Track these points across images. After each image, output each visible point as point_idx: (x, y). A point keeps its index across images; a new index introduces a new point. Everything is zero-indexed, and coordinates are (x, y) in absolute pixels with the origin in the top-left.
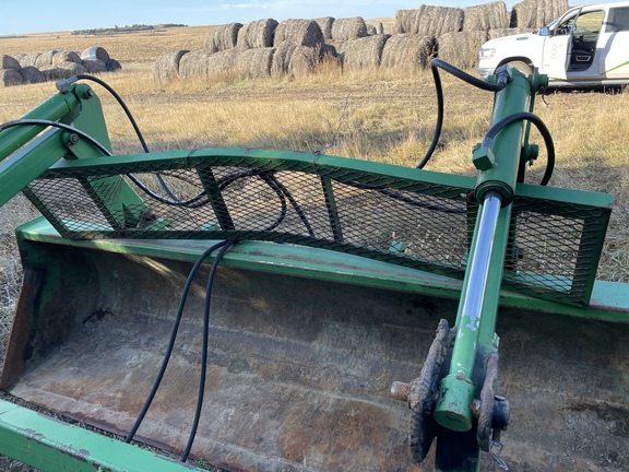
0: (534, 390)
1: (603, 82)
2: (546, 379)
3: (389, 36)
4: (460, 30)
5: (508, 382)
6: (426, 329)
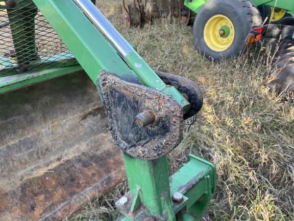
2: (66, 113)
5: (51, 126)
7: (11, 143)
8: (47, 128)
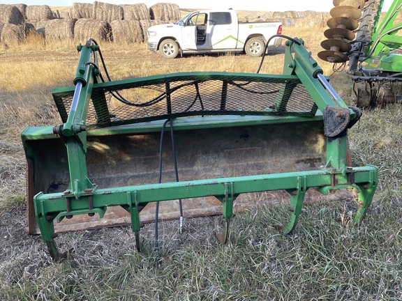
0: (283, 160)
1: (212, 51)
2: (286, 155)
3: (76, 20)
4: (123, 19)
6: (242, 148)
7: (250, 163)
8: (272, 161)
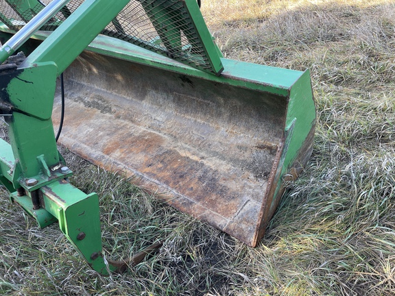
0: (242, 135)
2: (249, 129)
5: (230, 130)
6: (193, 96)
8: (226, 129)
